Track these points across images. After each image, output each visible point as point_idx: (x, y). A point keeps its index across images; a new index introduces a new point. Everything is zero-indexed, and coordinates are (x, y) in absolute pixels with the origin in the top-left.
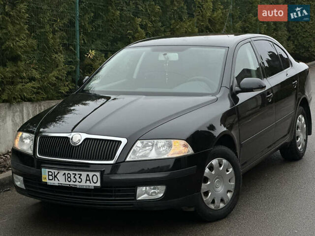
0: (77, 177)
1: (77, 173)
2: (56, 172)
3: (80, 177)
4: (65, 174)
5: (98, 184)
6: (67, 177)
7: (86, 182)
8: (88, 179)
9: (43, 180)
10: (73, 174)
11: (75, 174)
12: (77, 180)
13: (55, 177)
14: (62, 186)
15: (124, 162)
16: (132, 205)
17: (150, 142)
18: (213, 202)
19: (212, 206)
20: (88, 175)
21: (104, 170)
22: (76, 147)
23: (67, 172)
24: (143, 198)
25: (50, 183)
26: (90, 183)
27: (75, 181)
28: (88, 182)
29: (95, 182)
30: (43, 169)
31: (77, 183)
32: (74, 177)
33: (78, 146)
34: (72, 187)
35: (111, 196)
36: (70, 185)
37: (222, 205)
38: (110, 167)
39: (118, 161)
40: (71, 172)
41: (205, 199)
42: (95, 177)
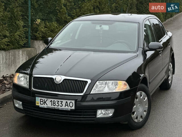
0: (60, 103)
1: (59, 100)
2: (46, 99)
3: (61, 103)
4: (51, 101)
5: (73, 108)
6: (53, 103)
7: (65, 107)
8: (67, 104)
9: (37, 104)
10: (57, 101)
11: (59, 101)
12: (60, 105)
13: (45, 102)
14: (49, 108)
15: (89, 94)
16: (94, 120)
17: (104, 82)
18: (137, 118)
19: (136, 121)
20: (67, 102)
21: (77, 99)
22: (58, 84)
23: (53, 100)
24: (101, 116)
25: (41, 106)
26: (68, 107)
27: (58, 105)
28: (67, 106)
29: (71, 106)
30: (37, 98)
31: (59, 107)
32: (58, 103)
33: (60, 84)
34: (56, 109)
35: (81, 115)
36: (54, 108)
37: (141, 120)
38: (81, 97)
39: (86, 94)
40: (56, 100)
41: (132, 116)
42: (71, 103)
